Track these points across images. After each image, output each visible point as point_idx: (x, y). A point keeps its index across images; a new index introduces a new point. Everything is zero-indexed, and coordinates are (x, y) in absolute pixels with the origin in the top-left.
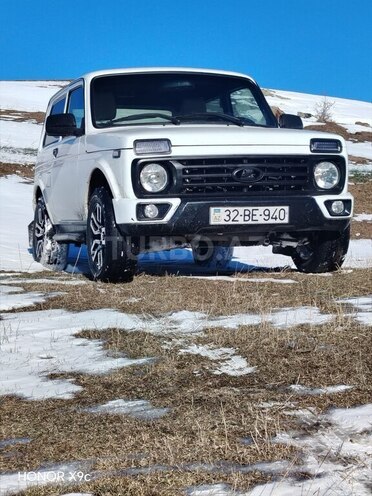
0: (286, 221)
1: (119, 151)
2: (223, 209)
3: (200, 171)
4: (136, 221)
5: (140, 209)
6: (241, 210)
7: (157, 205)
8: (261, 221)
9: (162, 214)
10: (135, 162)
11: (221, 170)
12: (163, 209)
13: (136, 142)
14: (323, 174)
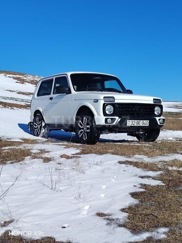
0: (148, 125)
1: (97, 100)
2: (131, 121)
3: (123, 108)
4: (104, 124)
5: (106, 120)
6: (136, 121)
7: (111, 119)
8: (141, 125)
9: (112, 122)
10: (104, 104)
11: (129, 108)
12: (113, 120)
13: (104, 97)
14: (157, 110)
